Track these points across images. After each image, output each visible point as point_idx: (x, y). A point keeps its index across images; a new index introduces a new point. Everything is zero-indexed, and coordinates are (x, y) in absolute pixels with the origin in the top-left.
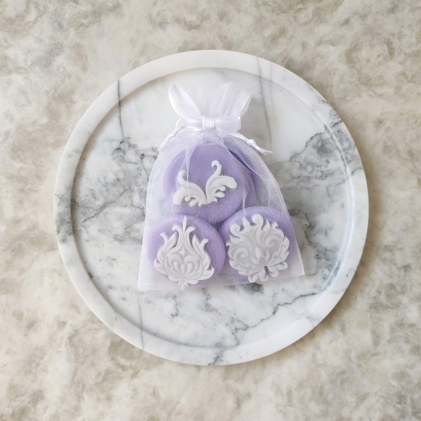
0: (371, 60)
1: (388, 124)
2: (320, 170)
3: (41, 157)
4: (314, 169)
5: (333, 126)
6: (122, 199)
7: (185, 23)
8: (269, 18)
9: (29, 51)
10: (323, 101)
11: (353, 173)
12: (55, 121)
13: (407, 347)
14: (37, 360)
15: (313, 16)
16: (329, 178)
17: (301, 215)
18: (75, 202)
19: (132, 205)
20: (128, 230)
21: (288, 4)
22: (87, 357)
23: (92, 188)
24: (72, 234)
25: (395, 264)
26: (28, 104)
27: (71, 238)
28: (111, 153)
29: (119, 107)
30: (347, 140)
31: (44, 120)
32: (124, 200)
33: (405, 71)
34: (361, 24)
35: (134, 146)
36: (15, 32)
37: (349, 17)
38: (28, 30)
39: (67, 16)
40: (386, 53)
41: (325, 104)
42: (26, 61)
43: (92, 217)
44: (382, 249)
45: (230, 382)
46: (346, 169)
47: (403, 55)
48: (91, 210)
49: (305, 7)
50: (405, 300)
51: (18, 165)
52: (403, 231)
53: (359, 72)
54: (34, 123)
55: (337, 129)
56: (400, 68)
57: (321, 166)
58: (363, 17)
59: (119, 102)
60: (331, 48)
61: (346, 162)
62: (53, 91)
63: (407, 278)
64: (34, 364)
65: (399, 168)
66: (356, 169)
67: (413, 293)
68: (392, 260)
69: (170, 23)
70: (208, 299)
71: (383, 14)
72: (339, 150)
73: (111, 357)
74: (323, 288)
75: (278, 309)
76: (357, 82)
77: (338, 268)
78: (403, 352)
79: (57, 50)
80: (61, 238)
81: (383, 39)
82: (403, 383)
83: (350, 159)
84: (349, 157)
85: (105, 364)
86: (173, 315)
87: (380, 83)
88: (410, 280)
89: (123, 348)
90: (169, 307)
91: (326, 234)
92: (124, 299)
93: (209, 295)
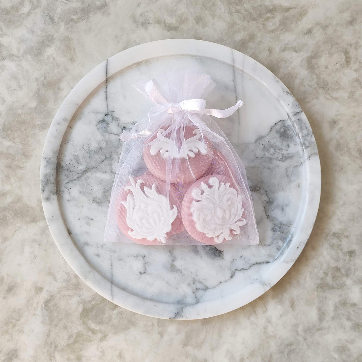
0: (329, 67)
1: (341, 124)
2: (281, 153)
3: (28, 137)
4: (275, 151)
5: (295, 115)
6: (102, 165)
7: (165, 24)
8: (241, 24)
9: (22, 41)
10: (287, 92)
11: (309, 157)
12: (43, 106)
13: (348, 324)
14: (14, 321)
15: (280, 25)
16: (288, 161)
17: (262, 191)
18: (60, 165)
19: (111, 172)
20: (106, 193)
21: (258, 12)
22: (60, 320)
23: (76, 153)
24: (55, 194)
25: (342, 250)
26: (19, 89)
27: (54, 198)
28: (96, 123)
29: (106, 83)
30: (306, 128)
31: (33, 104)
32: (105, 166)
33: (359, 78)
34: (322, 33)
35: (117, 119)
36: (10, 22)
37: (312, 27)
38: (22, 21)
39: (59, 11)
40: (343, 60)
41: (289, 95)
42: (18, 50)
43: (75, 180)
44: (331, 236)
45: (189, 349)
46: (303, 154)
47: (358, 64)
48: (74, 174)
49: (273, 16)
50: (349, 282)
51: (7, 143)
52: (350, 220)
53: (318, 77)
54: (24, 106)
55: (298, 118)
56: (355, 75)
57: (282, 149)
58: (325, 28)
59: (107, 79)
60: (294, 54)
61: (304, 148)
62: (43, 78)
63: (352, 263)
64: (11, 325)
65: (349, 164)
66: (312, 155)
67: (356, 276)
68: (339, 246)
69: (152, 23)
70: (174, 260)
71: (342, 26)
72: (299, 137)
73: (82, 321)
74: (277, 257)
75: (235, 274)
76: (316, 86)
77: (290, 241)
78: (344, 329)
79: (48, 42)
80: (45, 197)
81: (341, 48)
82: (344, 356)
83: (307, 145)
84: (306, 142)
85: (77, 327)
86: (141, 273)
87: (336, 87)
88: (354, 265)
89: (94, 313)
90: (138, 265)
91: (283, 209)
92: (98, 256)
93: (175, 257)
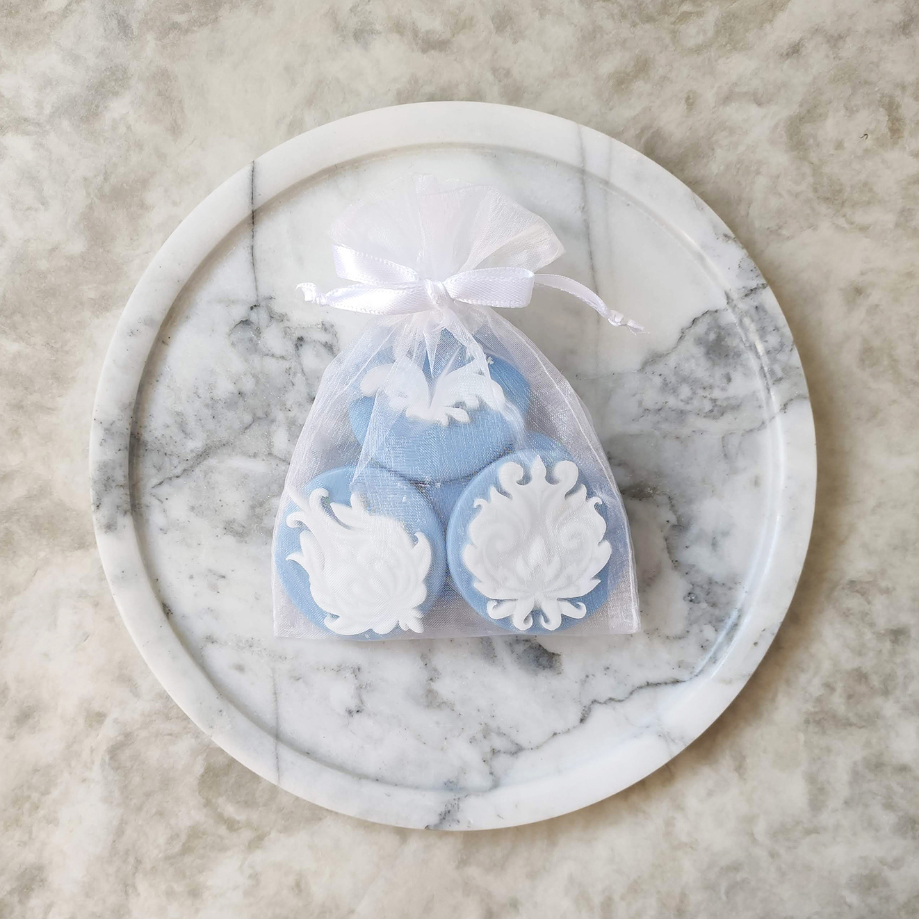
0: (846, 145)
1: (875, 296)
2: (709, 396)
3: (65, 331)
4: (694, 393)
5: (746, 295)
6: (246, 438)
7: (416, 34)
8: (613, 32)
9: (47, 83)
10: (726, 236)
11: (785, 407)
12: (101, 250)
13: (887, 819)
14: (35, 796)
15: (717, 33)
16: (729, 417)
17: (659, 498)
18: (139, 440)
19: (270, 454)
20: (257, 510)
22: (148, 795)
23: (179, 408)
24: (129, 514)
25: (872, 625)
26: (40, 206)
27: (126, 522)
28: (227, 330)
29: (252, 225)
30: (776, 329)
31: (77, 246)
32: (252, 440)
34: (827, 56)
35: (282, 318)
36: (17, 34)
37: (801, 39)
38: (49, 31)
39: (140, 2)
40: (884, 128)
41: (730, 242)
42: (39, 105)
43: (177, 477)
44: (843, 589)
45: (473, 871)
46: (769, 397)
48: (175, 461)
49: (699, 9)
50: (889, 708)
51: (13, 347)
52: (895, 548)
53: (816, 171)
54: (54, 249)
55: (755, 304)
56: (913, 167)
57: (711, 387)
58: (835, 40)
59: (253, 212)
60: (754, 110)
61: (770, 383)
62: (101, 178)
63: (898, 660)
64: (27, 806)
65: (894, 401)
66: (792, 400)
67: (910, 695)
68: (864, 615)
69: (380, 33)
70: (434, 679)
71: (881, 36)
72: (757, 353)
73: (203, 798)
74: (700, 669)
75: (592, 712)
76: (811, 195)
77: (735, 626)
78: (877, 830)
79: (113, 83)
80: (104, 521)
81: (879, 95)
82: (873, 900)
83: (780, 373)
84: (778, 369)
85: (189, 813)
86: (350, 712)
87: (864, 198)
88: (905, 664)
89: (233, 780)
90: (342, 692)
91: (714, 545)
92: (240, 668)
93: (436, 670)
